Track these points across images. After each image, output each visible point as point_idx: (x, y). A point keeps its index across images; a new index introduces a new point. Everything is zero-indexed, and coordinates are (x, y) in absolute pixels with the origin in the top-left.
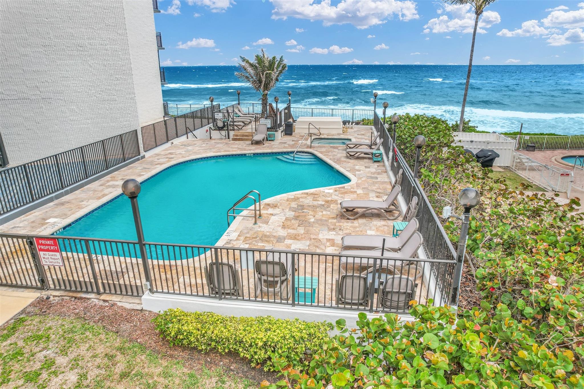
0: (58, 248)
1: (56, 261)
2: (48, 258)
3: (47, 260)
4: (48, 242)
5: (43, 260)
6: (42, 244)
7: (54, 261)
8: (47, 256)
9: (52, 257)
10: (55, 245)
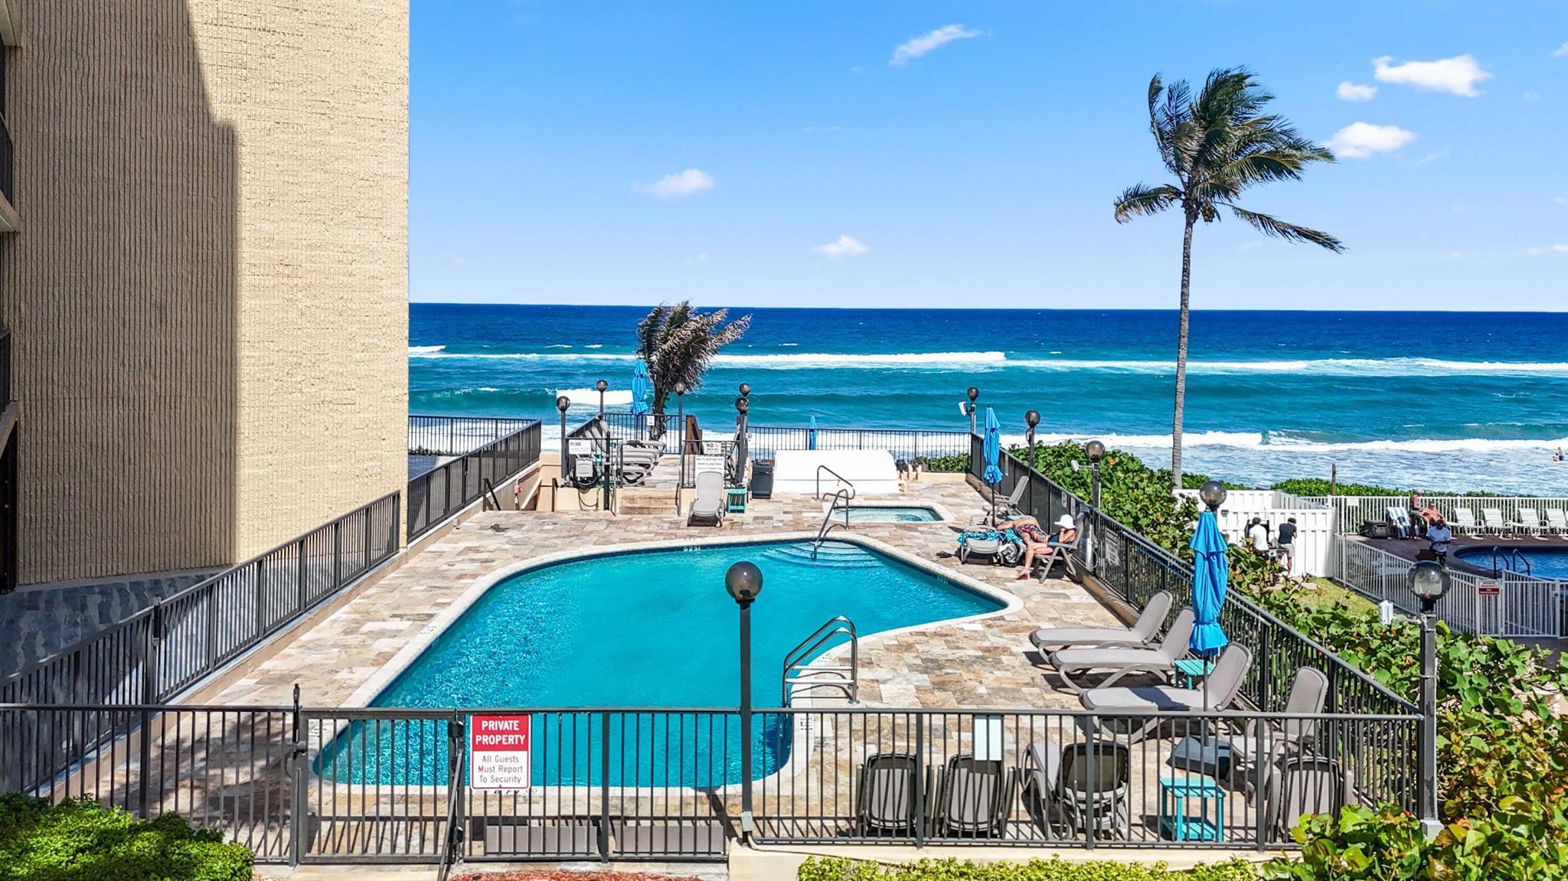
0: (526, 739)
1: (512, 774)
2: (492, 769)
3: (488, 775)
4: (505, 725)
5: (477, 774)
6: (488, 732)
7: (506, 775)
8: (493, 763)
9: (506, 765)
10: (523, 730)
